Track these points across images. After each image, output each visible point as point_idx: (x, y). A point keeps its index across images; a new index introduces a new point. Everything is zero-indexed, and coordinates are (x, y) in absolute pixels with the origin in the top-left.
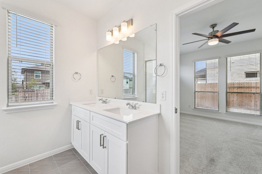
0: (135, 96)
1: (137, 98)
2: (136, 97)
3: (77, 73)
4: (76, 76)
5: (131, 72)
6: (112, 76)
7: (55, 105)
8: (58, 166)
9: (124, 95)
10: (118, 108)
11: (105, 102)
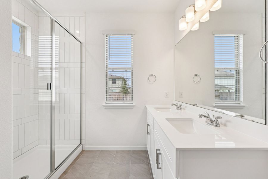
0: (239, 104)
1: (244, 106)
2: (242, 105)
3: (152, 75)
4: (151, 78)
5: (233, 66)
6: (196, 75)
7: (134, 106)
8: (131, 163)
9: (216, 101)
10: (191, 119)
11: (179, 108)
